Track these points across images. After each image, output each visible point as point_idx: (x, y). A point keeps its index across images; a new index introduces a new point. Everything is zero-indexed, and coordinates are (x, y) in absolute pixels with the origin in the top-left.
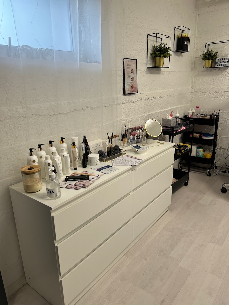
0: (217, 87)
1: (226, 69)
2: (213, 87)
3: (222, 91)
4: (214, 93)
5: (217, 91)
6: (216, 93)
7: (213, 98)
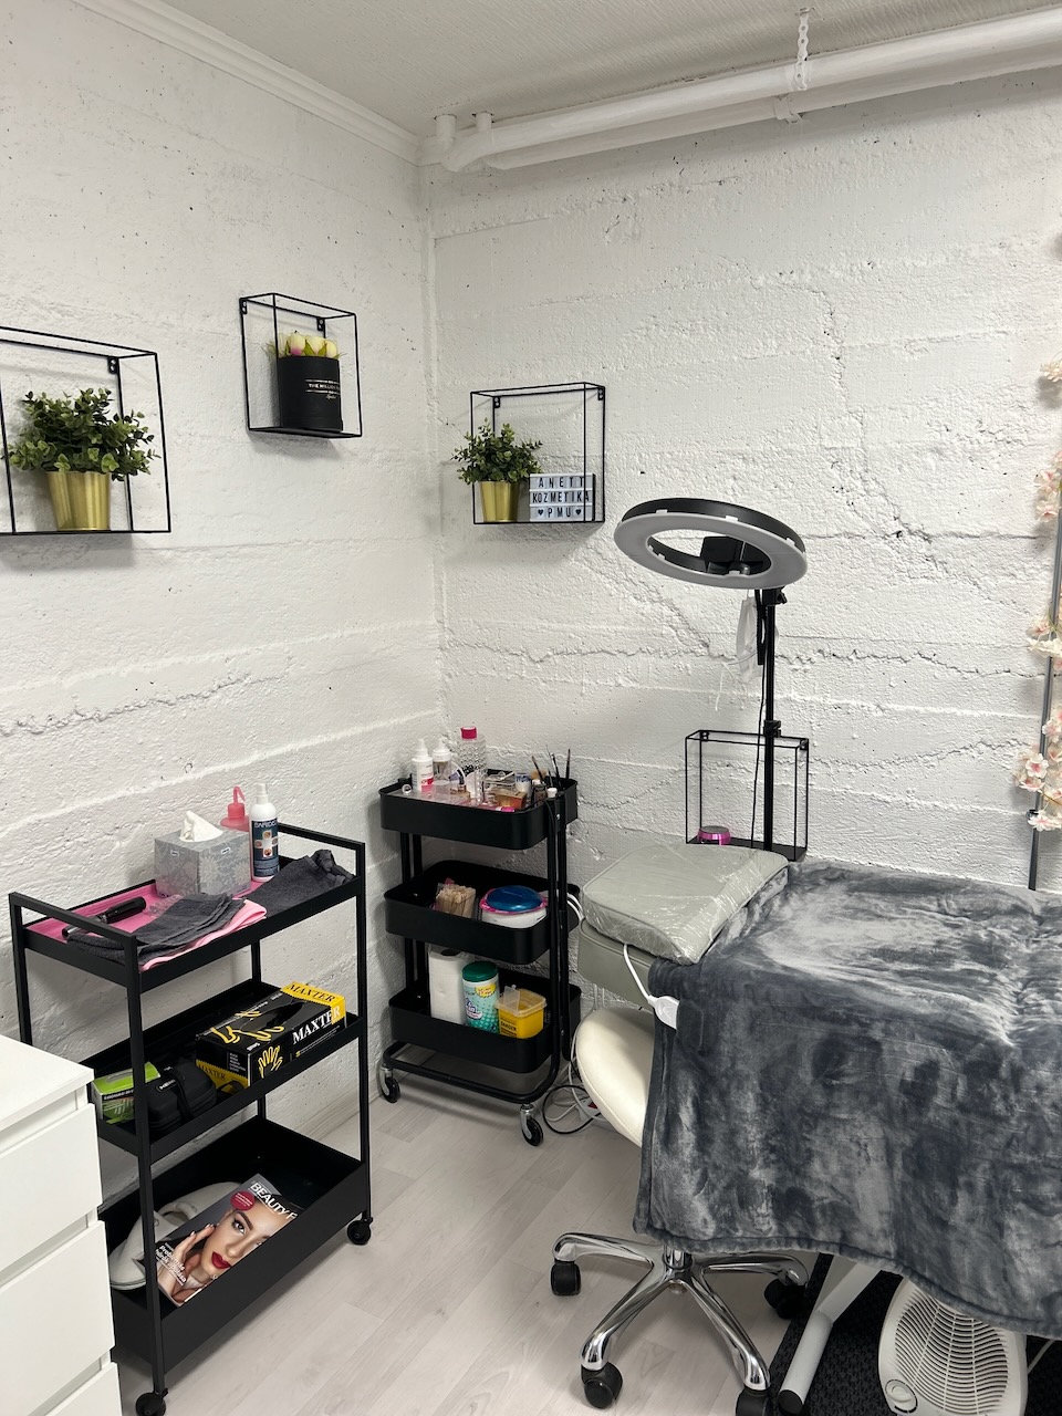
0: (555, 626)
1: (590, 534)
2: (538, 622)
3: (585, 649)
4: (548, 656)
5: (561, 648)
6: (558, 659)
7: (543, 684)
